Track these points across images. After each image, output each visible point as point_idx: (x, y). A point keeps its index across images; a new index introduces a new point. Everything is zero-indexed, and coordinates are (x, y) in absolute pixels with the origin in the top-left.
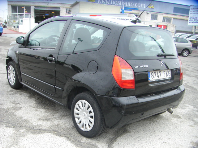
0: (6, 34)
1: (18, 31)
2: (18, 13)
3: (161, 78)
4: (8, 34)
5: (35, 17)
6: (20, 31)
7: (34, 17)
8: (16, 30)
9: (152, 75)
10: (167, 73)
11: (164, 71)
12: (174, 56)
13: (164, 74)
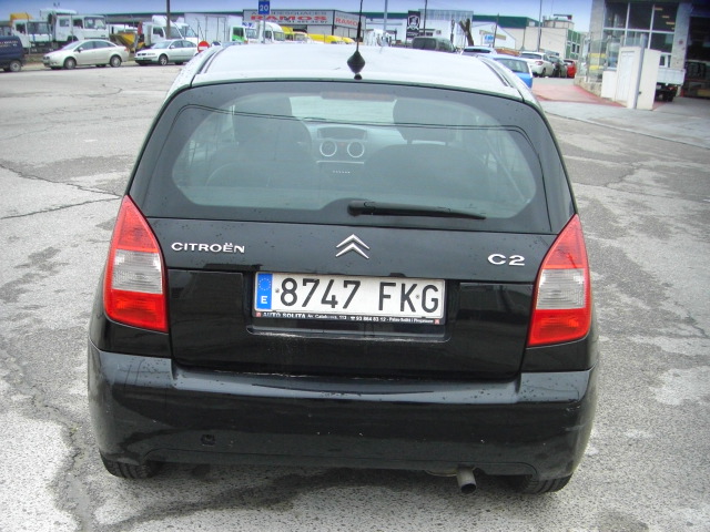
0: (546, 99)
1: (597, 93)
2: (626, 29)
3: (349, 311)
4: (552, 103)
5: (690, 44)
6: (603, 95)
7: (684, 45)
8: (592, 87)
9: (286, 291)
10: (412, 296)
11: (382, 285)
12: (483, 218)
13: (382, 296)
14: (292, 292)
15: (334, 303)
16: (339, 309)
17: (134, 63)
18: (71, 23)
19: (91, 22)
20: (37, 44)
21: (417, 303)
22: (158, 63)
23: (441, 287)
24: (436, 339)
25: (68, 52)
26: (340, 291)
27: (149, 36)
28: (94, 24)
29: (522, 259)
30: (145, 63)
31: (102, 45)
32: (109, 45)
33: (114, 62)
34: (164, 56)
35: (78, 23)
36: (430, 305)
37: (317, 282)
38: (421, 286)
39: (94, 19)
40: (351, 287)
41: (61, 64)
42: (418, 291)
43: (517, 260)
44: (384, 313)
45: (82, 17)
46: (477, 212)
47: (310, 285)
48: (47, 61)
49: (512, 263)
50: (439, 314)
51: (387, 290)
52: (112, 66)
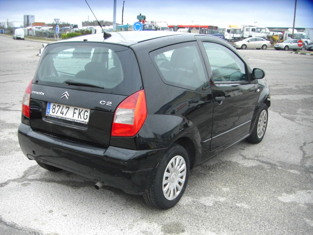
9: (53, 109)
10: (81, 114)
11: (75, 109)
12: (103, 88)
13: (74, 113)
14: (54, 109)
15: (63, 114)
16: (64, 116)
17: (273, 48)
18: (251, 30)
19: (259, 30)
20: (235, 38)
21: (82, 116)
22: (284, 49)
23: (89, 111)
24: (84, 129)
25: (244, 42)
26: (65, 110)
27: (286, 37)
28: (261, 31)
29: (111, 103)
30: (278, 49)
31: (259, 40)
32: (262, 40)
33: (263, 47)
34: (287, 46)
35: (253, 30)
36: (85, 117)
37: (60, 106)
38: (84, 110)
39: (261, 29)
40: (67, 109)
41: (240, 47)
42: (83, 112)
43: (109, 103)
44: (74, 118)
45: (255, 28)
46: (102, 86)
47: (59, 107)
48: (234, 45)
49: (107, 104)
50: (87, 121)
51: (76, 111)
52: (263, 49)
